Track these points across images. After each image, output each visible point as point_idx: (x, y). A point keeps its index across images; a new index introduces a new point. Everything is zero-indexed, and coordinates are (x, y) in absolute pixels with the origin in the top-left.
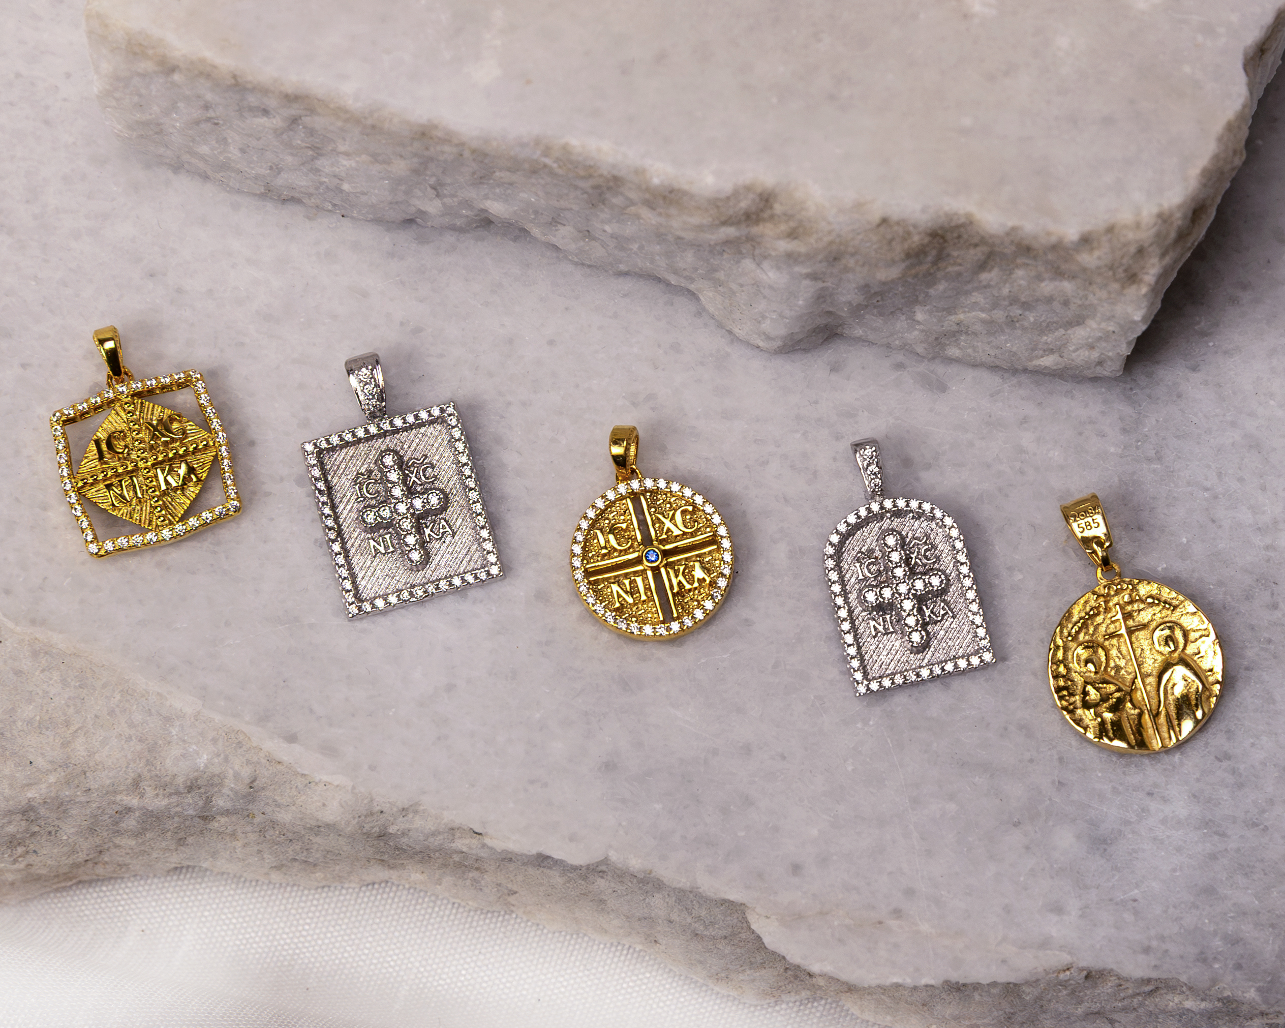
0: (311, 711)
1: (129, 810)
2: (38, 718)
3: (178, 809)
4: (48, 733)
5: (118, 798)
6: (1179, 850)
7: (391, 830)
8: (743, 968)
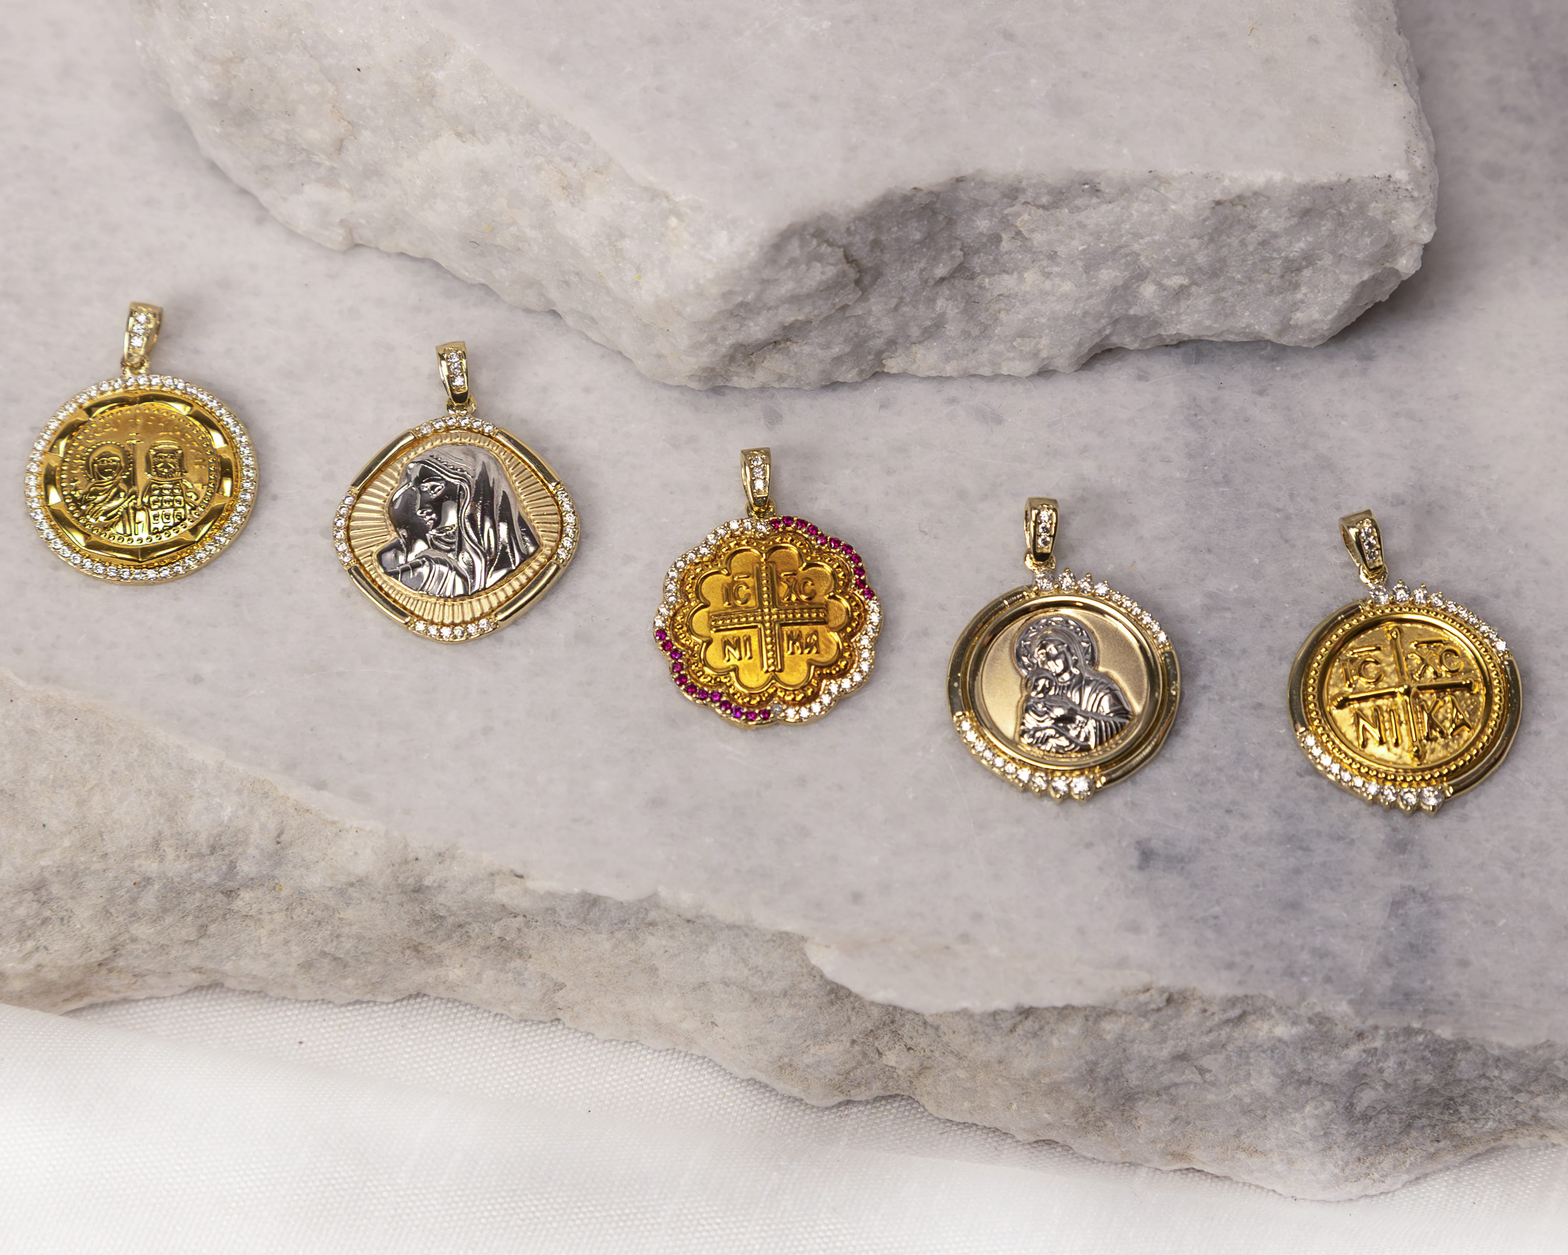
0: (341, 758)
1: (148, 880)
2: (51, 777)
3: (200, 875)
4: (62, 791)
5: (137, 862)
6: (1261, 865)
7: (427, 882)
8: (807, 1044)
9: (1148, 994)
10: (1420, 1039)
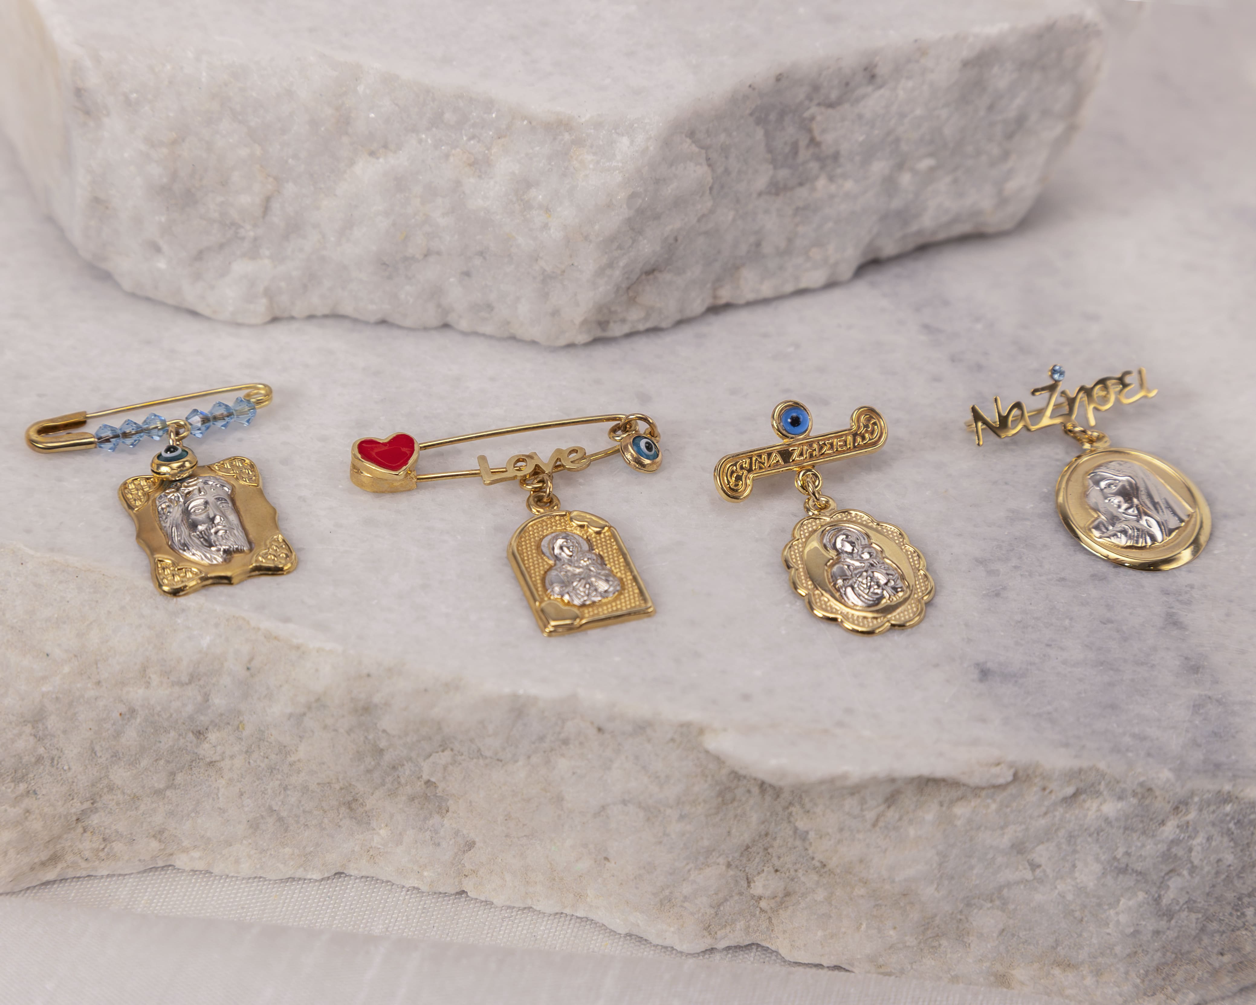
0: (303, 602)
1: (132, 712)
2: (56, 616)
3: (179, 703)
4: (65, 627)
5: (125, 690)
7: (377, 699)
8: (688, 867)
9: (998, 768)
10: (1228, 808)
